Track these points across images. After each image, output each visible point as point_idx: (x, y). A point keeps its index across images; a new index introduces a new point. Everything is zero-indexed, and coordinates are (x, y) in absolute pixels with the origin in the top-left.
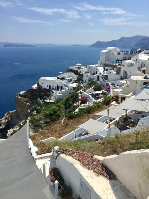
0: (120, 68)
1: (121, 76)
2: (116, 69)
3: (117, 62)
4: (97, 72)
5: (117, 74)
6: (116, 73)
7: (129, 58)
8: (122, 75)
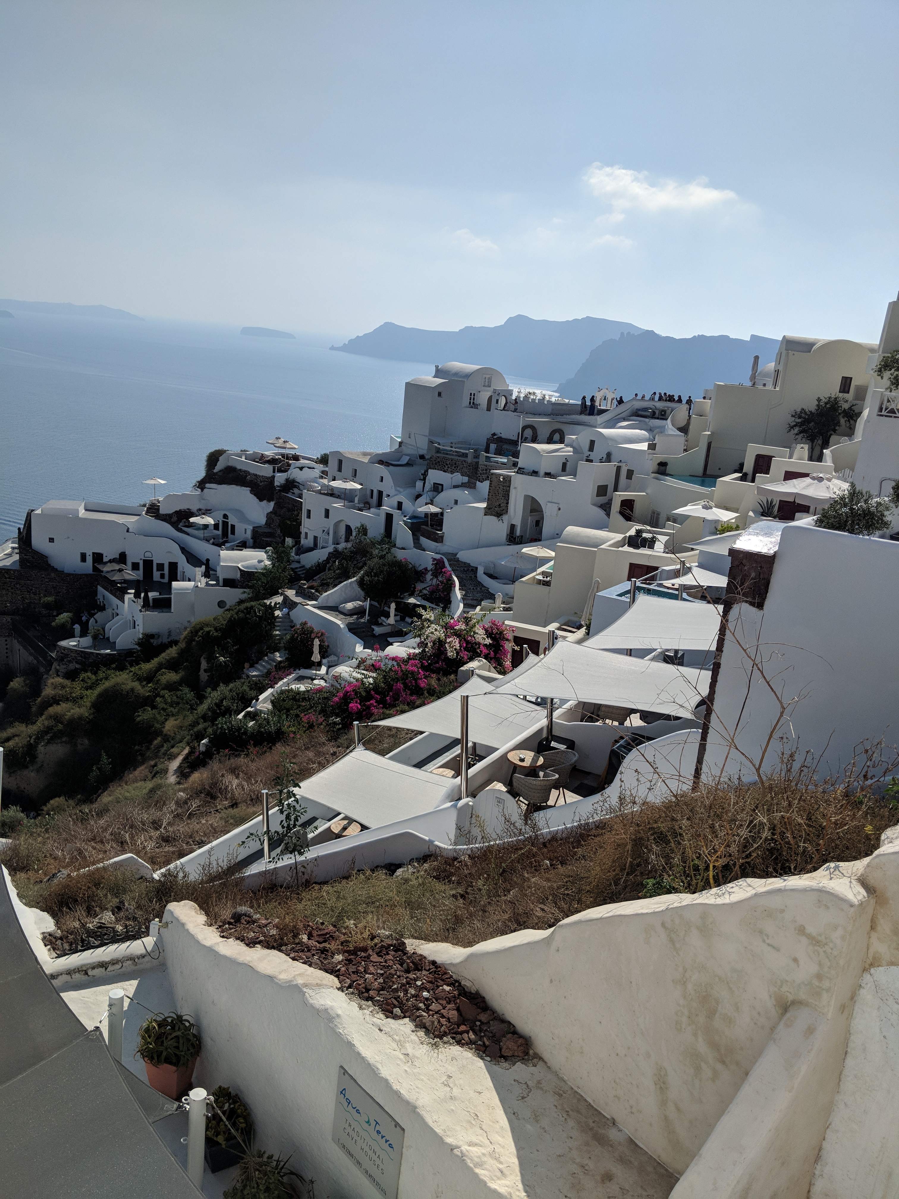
0: (508, 480)
1: (513, 527)
2: (484, 487)
3: (493, 447)
4: (380, 493)
5: (488, 511)
6: (484, 505)
7: (554, 432)
8: (517, 521)
